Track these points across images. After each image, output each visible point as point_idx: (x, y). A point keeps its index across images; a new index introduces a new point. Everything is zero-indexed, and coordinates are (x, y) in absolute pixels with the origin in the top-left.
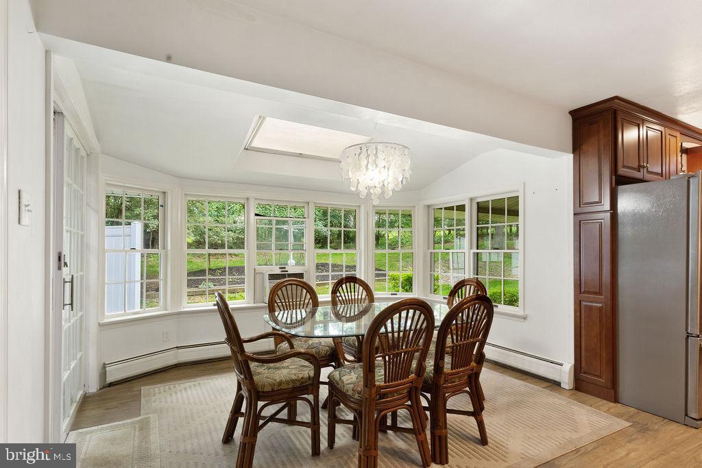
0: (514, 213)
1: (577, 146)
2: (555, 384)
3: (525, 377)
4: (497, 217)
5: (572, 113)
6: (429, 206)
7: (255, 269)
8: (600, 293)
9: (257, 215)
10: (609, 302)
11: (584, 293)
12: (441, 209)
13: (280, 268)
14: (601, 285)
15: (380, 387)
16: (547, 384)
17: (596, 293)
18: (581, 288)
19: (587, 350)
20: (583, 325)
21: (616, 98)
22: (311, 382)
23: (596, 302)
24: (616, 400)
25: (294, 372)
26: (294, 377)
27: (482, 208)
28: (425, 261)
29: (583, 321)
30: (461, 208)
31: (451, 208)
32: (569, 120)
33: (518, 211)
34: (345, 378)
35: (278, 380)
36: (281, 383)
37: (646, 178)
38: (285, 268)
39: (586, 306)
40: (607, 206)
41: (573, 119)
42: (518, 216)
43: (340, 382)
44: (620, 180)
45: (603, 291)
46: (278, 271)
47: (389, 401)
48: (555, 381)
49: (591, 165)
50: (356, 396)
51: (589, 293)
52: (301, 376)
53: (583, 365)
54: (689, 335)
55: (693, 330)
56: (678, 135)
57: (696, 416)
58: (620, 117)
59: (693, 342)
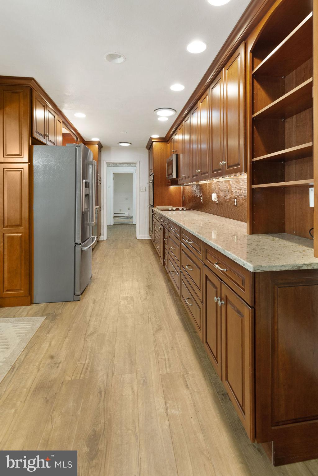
8: (20, 225)
10: (28, 231)
11: (6, 224)
14: (21, 218)
17: (16, 226)
19: (9, 272)
20: (6, 253)
23: (18, 233)
24: (31, 303)
29: (6, 250)
39: (9, 237)
40: (25, 159)
51: (11, 226)
54: (76, 244)
55: (78, 241)
56: (61, 121)
57: (79, 293)
58: (34, 95)
59: (78, 248)
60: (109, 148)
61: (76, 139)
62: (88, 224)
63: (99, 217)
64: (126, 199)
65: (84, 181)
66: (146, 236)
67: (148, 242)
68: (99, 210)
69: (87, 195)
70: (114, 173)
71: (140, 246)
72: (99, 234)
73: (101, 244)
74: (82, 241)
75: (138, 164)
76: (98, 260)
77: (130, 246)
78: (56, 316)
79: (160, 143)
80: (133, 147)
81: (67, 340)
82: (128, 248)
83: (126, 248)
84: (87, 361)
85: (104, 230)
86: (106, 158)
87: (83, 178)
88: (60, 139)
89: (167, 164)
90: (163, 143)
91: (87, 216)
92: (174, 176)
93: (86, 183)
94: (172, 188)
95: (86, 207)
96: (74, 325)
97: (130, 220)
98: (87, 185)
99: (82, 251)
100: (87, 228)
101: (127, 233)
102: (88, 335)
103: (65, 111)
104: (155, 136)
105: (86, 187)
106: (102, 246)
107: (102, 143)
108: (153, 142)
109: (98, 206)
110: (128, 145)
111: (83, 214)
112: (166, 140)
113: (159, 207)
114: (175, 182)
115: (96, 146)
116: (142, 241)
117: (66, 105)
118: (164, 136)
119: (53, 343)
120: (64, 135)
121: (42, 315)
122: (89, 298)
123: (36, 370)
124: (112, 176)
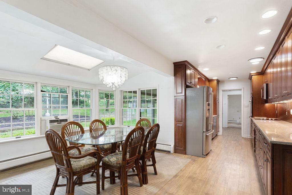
0: (155, 95)
1: (175, 74)
2: (168, 152)
3: (159, 151)
4: (148, 96)
5: (175, 64)
6: (121, 91)
7: (41, 118)
8: (182, 121)
9: (42, 91)
10: (184, 124)
11: (177, 121)
12: (127, 92)
13: (55, 117)
14: (182, 119)
15: (128, 160)
16: (166, 153)
17: (180, 121)
18: (176, 120)
19: (178, 140)
20: (177, 132)
21: (186, 61)
22: (96, 164)
23: (181, 124)
24: (186, 154)
25: (88, 161)
26: (89, 163)
27: (143, 93)
28: (120, 112)
29: (177, 131)
30: (135, 92)
31: (131, 92)
32: (173, 65)
33: (156, 95)
34: (111, 160)
35: (83, 165)
36: (84, 166)
37: (192, 86)
38: (57, 117)
39: (178, 126)
40: (183, 94)
41: (174, 66)
42: (156, 96)
43: (109, 162)
44: (187, 87)
45: (183, 120)
46: (54, 119)
47: (130, 165)
48: (168, 151)
49: (179, 81)
50: (118, 165)
51: (179, 121)
52: (92, 162)
53: (177, 145)
54: (203, 132)
55: (205, 130)
56: (197, 74)
57: (205, 154)
58: (187, 67)
59: (204, 134)
60: (223, 82)
61: (204, 79)
62: (209, 123)
63: (217, 121)
64: (238, 112)
65: (207, 103)
66: (248, 136)
67: (249, 140)
68: (217, 118)
69: (209, 110)
70: (228, 95)
71: (243, 141)
72: (217, 131)
73: (219, 137)
74: (206, 130)
75: (243, 90)
76: (216, 144)
77: (236, 140)
78: (195, 160)
79: (258, 76)
80: (239, 79)
81: (199, 169)
82: (234, 141)
83: (233, 141)
84: (207, 177)
85: (221, 129)
86: (222, 88)
87: (207, 101)
88: (197, 80)
89: (262, 90)
90: (260, 75)
91: (209, 120)
92: (265, 98)
93: (208, 104)
94: (267, 105)
95: (208, 115)
96: (202, 165)
97: (240, 126)
98: (209, 105)
99: (206, 136)
100: (209, 125)
101: (236, 133)
102: (208, 170)
103: (199, 69)
104: (253, 72)
105: (208, 106)
106: (219, 138)
107: (219, 79)
108: (252, 75)
109: (217, 116)
110: (236, 79)
111: (207, 118)
112: (262, 73)
113: (255, 117)
114: (266, 101)
115: (216, 82)
116: (245, 139)
117: (199, 67)
118: (260, 71)
119: (194, 168)
120: (199, 78)
121: (190, 159)
122: (210, 158)
123: (189, 173)
124: (227, 97)
